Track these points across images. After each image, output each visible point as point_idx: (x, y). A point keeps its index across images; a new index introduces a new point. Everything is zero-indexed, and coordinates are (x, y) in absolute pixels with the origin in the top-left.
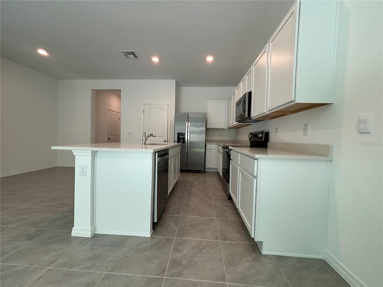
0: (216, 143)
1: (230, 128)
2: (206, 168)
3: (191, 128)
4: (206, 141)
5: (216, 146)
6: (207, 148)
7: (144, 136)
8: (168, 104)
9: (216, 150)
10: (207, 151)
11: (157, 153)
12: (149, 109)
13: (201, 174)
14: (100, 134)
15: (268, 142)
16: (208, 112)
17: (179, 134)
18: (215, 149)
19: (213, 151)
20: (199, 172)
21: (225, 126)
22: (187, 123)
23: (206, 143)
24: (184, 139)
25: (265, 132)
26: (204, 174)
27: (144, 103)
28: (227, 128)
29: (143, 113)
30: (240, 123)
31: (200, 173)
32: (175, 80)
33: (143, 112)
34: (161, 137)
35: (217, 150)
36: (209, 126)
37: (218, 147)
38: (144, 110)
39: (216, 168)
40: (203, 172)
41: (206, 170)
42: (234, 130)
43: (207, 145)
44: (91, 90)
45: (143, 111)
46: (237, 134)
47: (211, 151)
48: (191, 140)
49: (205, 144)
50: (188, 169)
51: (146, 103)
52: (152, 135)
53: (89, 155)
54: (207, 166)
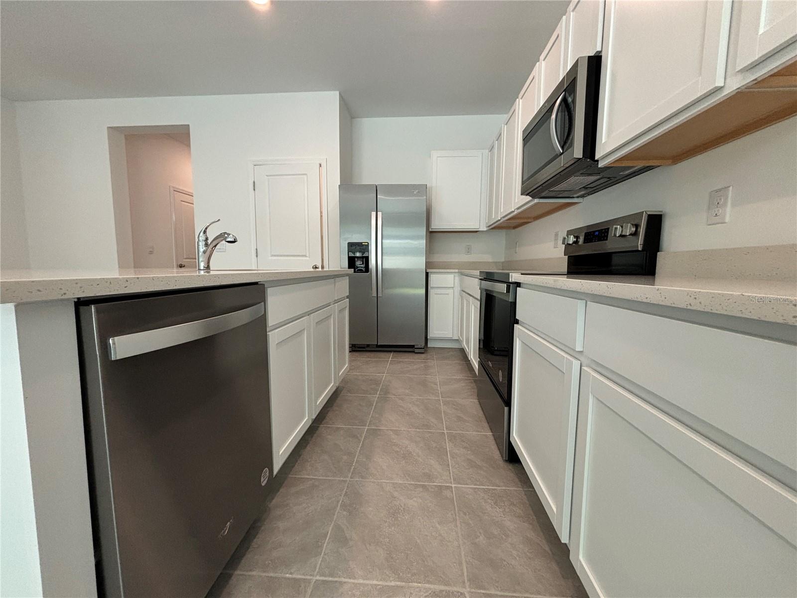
0: (457, 271)
1: (492, 229)
2: (428, 338)
4: (429, 265)
5: (457, 279)
6: (431, 284)
8: (320, 162)
9: (457, 289)
10: (431, 292)
12: (269, 177)
13: (417, 356)
14: (151, 253)
17: (352, 247)
18: (453, 286)
19: (447, 291)
20: (409, 349)
21: (481, 224)
22: (374, 214)
23: (428, 271)
24: (366, 260)
25: (649, 216)
26: (423, 356)
27: (255, 163)
28: (485, 229)
29: (253, 191)
30: (536, 201)
31: (414, 354)
32: (337, 93)
33: (252, 188)
34: (305, 256)
35: (459, 289)
36: (436, 225)
37: (461, 281)
38: (254, 182)
39: (457, 338)
40: (422, 351)
41: (430, 345)
42: (503, 233)
43: (432, 277)
44: (106, 128)
45: (251, 185)
46: (512, 245)
47: (443, 291)
48: (386, 266)
49: (427, 274)
50: (379, 343)
51: (258, 163)
54: (431, 335)
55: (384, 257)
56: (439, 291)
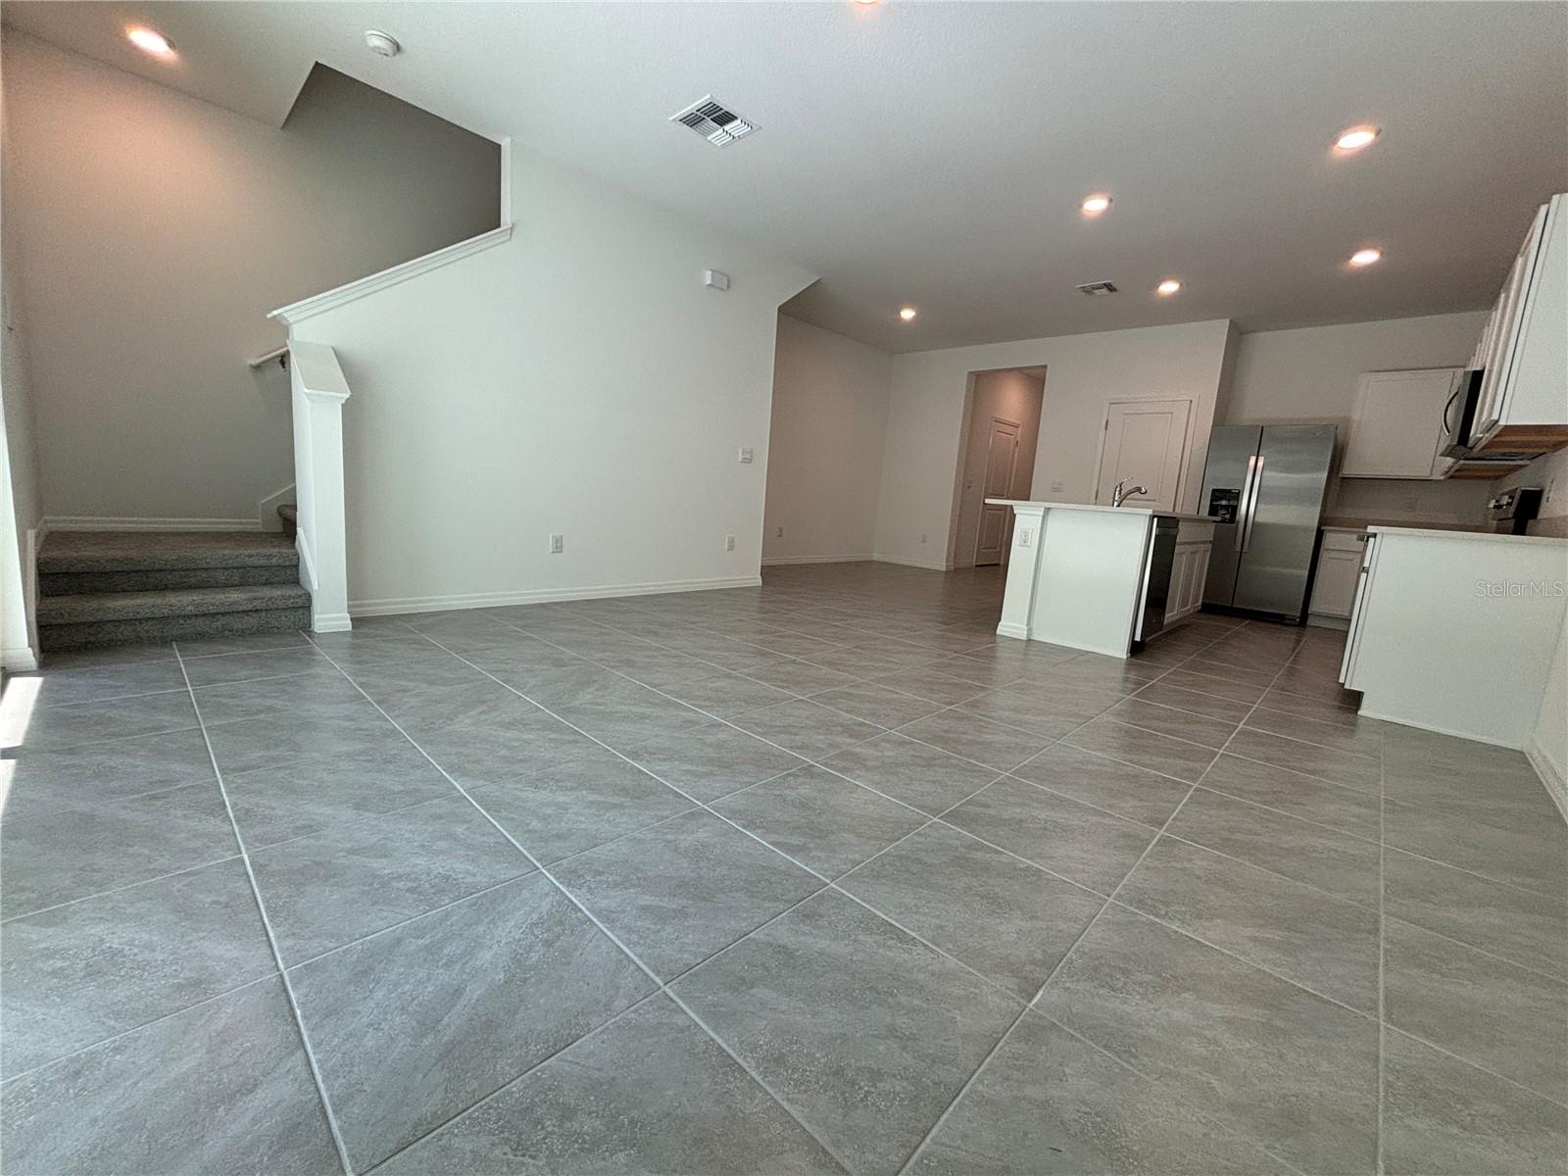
2: (1309, 612)
3: (1267, 474)
4: (1324, 521)
6: (1323, 546)
7: (1117, 493)
8: (1190, 398)
10: (1322, 556)
11: (1156, 519)
12: (1126, 416)
13: (1289, 629)
15: (1531, 522)
16: (1356, 416)
17: (1217, 494)
19: (1351, 556)
20: (1278, 620)
21: (1436, 471)
22: (1253, 460)
23: (1323, 528)
24: (1234, 510)
25: (1523, 492)
26: (1297, 631)
27: (1111, 401)
28: (1442, 478)
29: (1104, 431)
32: (1228, 321)
33: (1104, 427)
34: (1154, 501)
36: (1350, 469)
38: (1109, 420)
40: (1297, 624)
41: (1311, 622)
43: (1326, 537)
44: (966, 373)
45: (1104, 423)
47: (1340, 556)
48: (1260, 519)
49: (1317, 532)
50: (1235, 606)
51: (1115, 401)
52: (1139, 489)
53: (1038, 513)
54: (1313, 608)
55: (1259, 505)
56: (1333, 554)
